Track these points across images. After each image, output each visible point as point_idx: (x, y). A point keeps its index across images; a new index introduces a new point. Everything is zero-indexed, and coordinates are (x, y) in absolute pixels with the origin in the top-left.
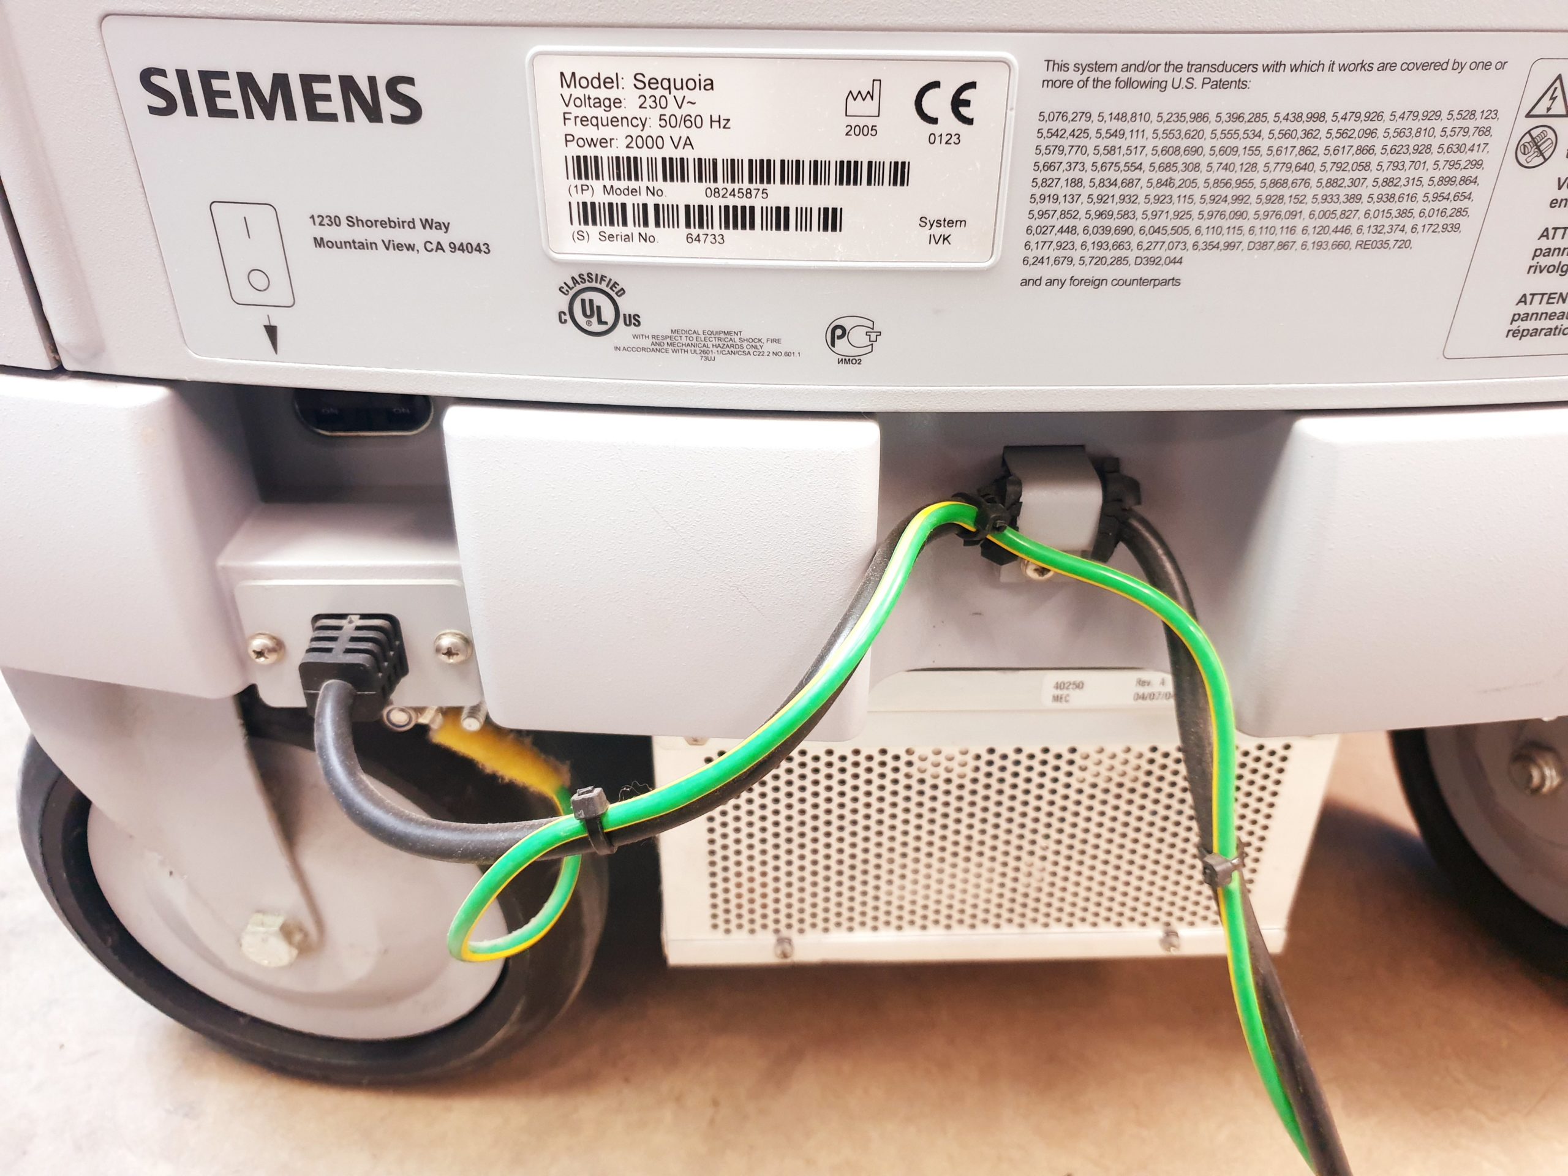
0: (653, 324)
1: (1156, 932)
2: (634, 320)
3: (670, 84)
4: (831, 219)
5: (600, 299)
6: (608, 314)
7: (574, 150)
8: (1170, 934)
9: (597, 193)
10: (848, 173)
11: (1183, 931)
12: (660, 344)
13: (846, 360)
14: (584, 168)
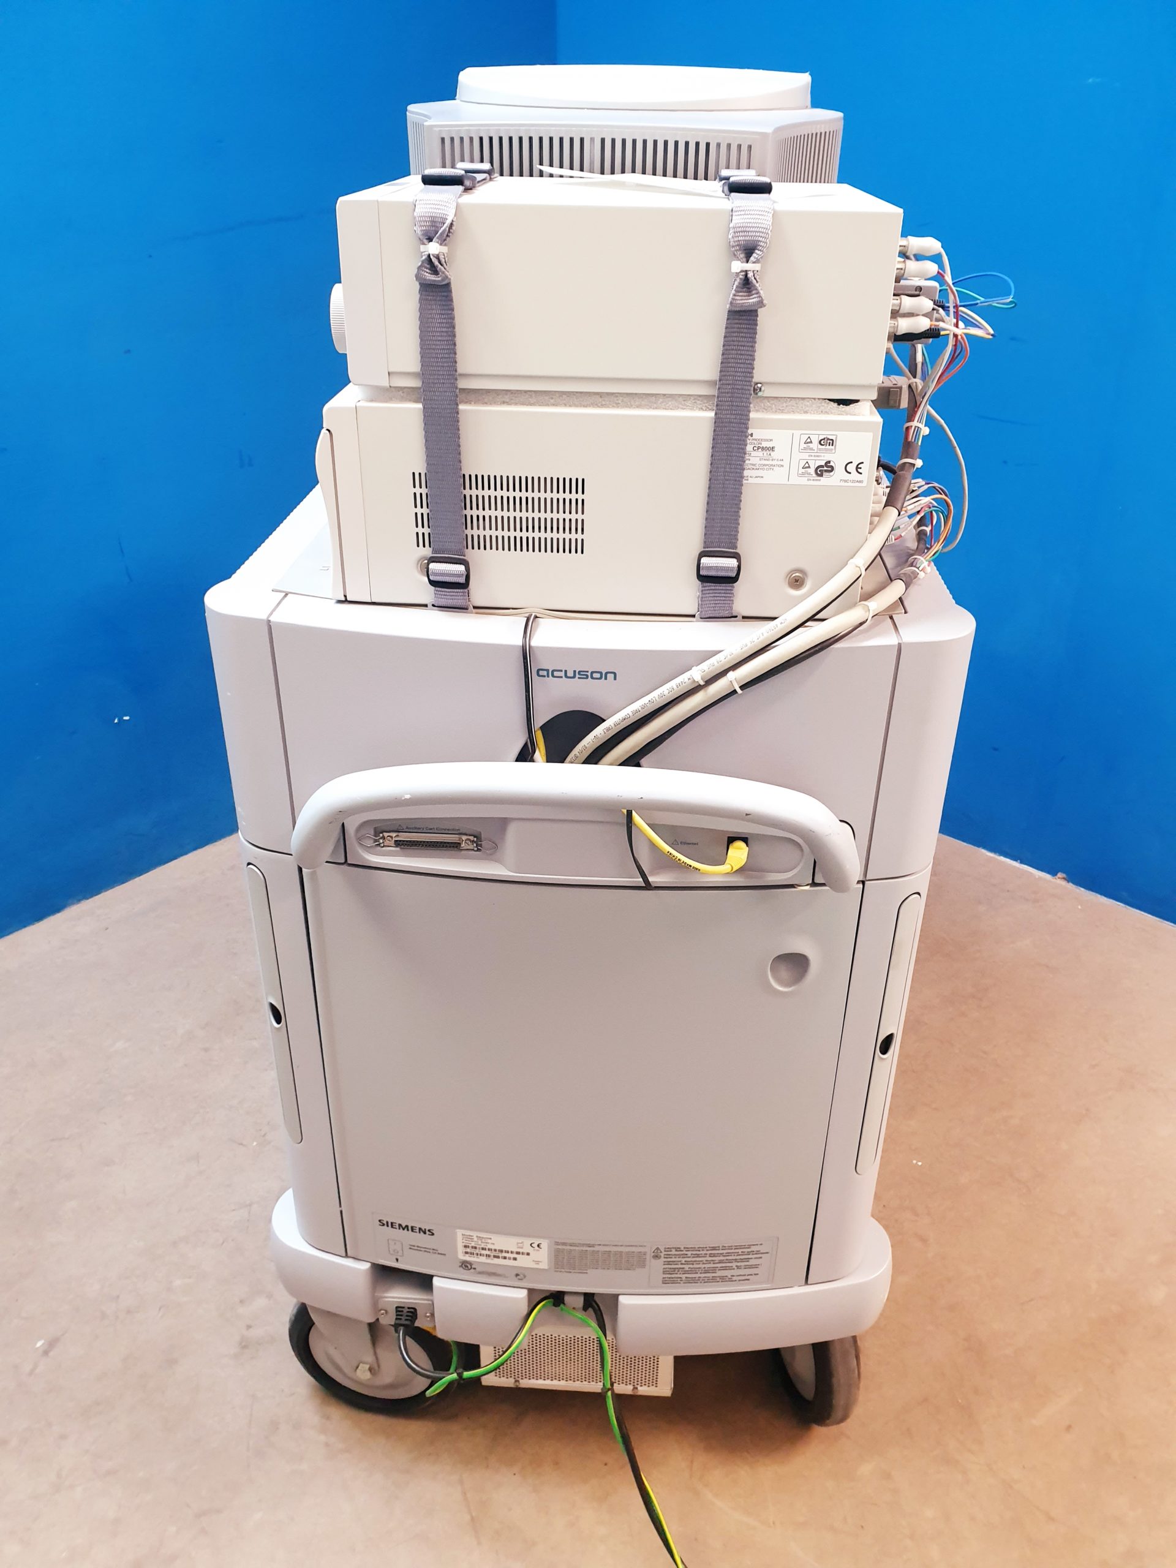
0: (478, 1269)
1: (631, 1387)
2: (475, 1269)
3: (483, 1238)
4: (515, 1259)
5: (468, 1265)
6: (469, 1267)
7: (464, 1244)
8: (635, 1388)
9: (468, 1250)
10: (518, 1253)
11: (640, 1388)
12: (480, 1273)
13: (519, 1279)
14: (465, 1246)
